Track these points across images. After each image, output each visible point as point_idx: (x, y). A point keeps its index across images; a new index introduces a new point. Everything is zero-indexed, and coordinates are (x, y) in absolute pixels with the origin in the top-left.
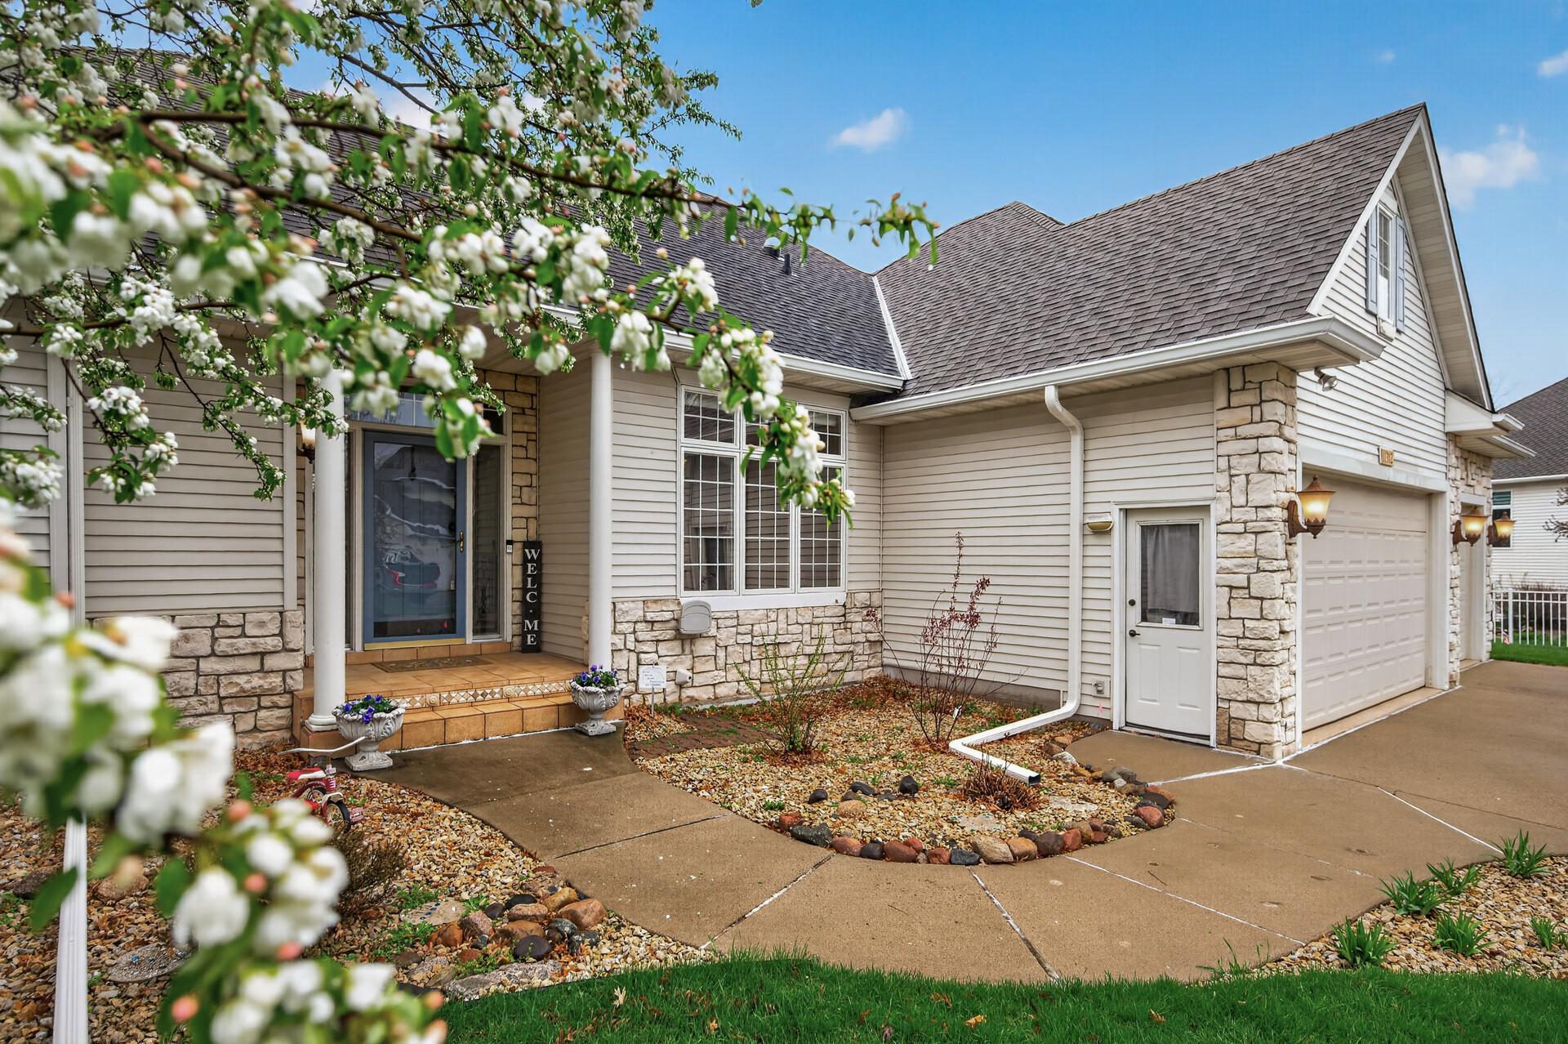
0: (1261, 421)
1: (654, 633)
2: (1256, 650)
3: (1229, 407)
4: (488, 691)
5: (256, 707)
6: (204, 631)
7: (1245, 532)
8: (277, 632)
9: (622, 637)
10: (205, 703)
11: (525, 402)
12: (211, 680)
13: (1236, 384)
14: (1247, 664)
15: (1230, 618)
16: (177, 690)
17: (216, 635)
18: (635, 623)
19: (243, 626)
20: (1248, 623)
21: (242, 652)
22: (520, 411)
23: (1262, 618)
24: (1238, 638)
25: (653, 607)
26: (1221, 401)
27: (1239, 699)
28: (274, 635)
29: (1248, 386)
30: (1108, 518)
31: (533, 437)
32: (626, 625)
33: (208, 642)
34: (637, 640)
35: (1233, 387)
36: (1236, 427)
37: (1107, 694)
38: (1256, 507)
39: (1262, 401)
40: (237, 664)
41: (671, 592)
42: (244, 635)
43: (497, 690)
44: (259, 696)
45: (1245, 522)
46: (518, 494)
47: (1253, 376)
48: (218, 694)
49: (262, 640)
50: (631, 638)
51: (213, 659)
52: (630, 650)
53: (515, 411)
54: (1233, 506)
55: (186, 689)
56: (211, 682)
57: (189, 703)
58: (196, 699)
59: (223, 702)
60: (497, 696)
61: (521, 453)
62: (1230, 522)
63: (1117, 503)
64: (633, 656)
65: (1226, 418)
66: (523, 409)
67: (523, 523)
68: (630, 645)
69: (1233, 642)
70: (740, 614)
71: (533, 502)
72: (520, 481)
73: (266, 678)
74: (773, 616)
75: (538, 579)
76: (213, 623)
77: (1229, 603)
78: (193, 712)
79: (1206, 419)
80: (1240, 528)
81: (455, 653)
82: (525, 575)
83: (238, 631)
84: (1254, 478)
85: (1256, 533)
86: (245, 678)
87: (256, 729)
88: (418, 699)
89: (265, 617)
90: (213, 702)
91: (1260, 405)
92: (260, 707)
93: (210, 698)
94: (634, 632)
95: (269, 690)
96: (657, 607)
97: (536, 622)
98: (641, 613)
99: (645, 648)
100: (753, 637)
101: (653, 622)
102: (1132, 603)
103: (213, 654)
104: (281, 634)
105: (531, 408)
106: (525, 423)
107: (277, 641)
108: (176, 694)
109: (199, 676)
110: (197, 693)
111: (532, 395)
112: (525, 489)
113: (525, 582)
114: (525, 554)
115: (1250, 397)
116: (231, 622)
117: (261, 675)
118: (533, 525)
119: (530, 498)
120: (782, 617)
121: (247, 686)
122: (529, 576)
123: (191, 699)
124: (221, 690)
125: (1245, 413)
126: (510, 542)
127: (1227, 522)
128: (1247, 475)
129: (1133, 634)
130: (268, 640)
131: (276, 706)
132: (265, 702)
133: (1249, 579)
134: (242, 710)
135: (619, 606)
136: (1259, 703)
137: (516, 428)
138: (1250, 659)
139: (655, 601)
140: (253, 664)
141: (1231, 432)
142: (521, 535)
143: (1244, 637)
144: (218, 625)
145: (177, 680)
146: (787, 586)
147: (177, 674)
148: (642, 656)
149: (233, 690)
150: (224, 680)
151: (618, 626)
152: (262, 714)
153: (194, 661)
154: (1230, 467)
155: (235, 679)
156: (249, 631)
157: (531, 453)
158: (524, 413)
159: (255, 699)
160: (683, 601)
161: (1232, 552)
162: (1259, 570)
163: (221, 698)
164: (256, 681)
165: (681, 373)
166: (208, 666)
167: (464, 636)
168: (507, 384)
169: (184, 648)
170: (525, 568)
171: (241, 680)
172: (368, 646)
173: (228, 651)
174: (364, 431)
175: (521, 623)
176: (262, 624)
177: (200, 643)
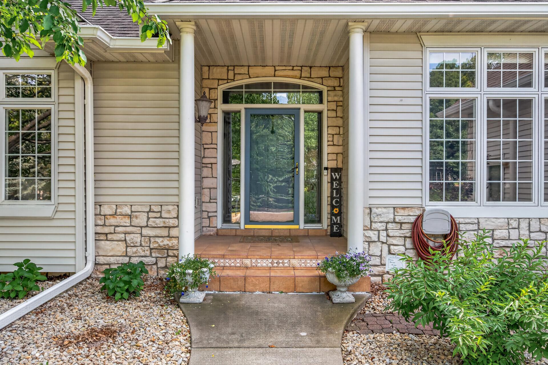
1: (402, 231)
4: (281, 261)
5: (166, 255)
6: (144, 214)
8: (176, 216)
9: (376, 233)
10: (144, 251)
11: (336, 83)
16: (133, 243)
17: (149, 216)
18: (387, 223)
19: (161, 212)
21: (159, 226)
22: (333, 89)
25: (401, 212)
28: (174, 218)
31: (341, 104)
32: (380, 224)
33: (146, 219)
34: (388, 236)
40: (157, 232)
41: (418, 202)
42: (161, 217)
43: (286, 261)
44: (168, 250)
46: (331, 139)
48: (149, 246)
49: (167, 220)
50: (383, 234)
51: (148, 228)
52: (383, 243)
53: (329, 89)
55: (136, 243)
56: (147, 240)
57: (137, 250)
58: (140, 248)
59: (152, 251)
60: (286, 265)
61: (333, 114)
64: (385, 248)
66: (334, 87)
67: (334, 157)
68: (383, 239)
70: (480, 220)
71: (341, 143)
72: (332, 131)
73: (171, 240)
74: (514, 224)
75: (339, 191)
76: (148, 210)
78: (139, 254)
81: (293, 233)
82: (332, 189)
83: (158, 215)
86: (161, 239)
87: (166, 267)
88: (238, 261)
89: (171, 208)
90: (147, 250)
92: (168, 256)
93: (146, 248)
94: (386, 230)
95: (172, 247)
96: (406, 212)
97: (339, 218)
98: (392, 216)
99: (395, 242)
100: (493, 240)
101: (401, 224)
103: (147, 226)
104: (178, 218)
105: (340, 86)
106: (335, 96)
107: (175, 222)
108: (132, 245)
109: (142, 236)
110: (141, 245)
111: (340, 78)
112: (335, 136)
113: (332, 193)
114: (331, 175)
116: (155, 210)
117: (168, 238)
118: (340, 157)
119: (338, 141)
120: (524, 225)
121: (161, 244)
122: (334, 189)
123: (138, 248)
124: (151, 245)
126: (326, 169)
130: (171, 220)
132: (170, 253)
134: (160, 256)
135: (374, 210)
137: (330, 99)
139: (404, 208)
140: (165, 233)
142: (333, 164)
144: (150, 211)
145: (132, 237)
146: (530, 200)
147: (133, 235)
148: (392, 247)
149: (156, 245)
150: (152, 240)
151: (373, 224)
152: (170, 259)
153: (140, 228)
155: (157, 239)
156: (164, 215)
157: (339, 114)
158: (335, 90)
159: (166, 251)
160: (427, 208)
163: (151, 249)
164: (166, 242)
165: (426, 39)
166: (145, 231)
167: (298, 224)
168: (324, 73)
169: (135, 222)
170: (332, 184)
171: (159, 240)
172: (248, 226)
173: (154, 225)
174: (246, 109)
175: (331, 219)
176: (169, 212)
177: (142, 220)
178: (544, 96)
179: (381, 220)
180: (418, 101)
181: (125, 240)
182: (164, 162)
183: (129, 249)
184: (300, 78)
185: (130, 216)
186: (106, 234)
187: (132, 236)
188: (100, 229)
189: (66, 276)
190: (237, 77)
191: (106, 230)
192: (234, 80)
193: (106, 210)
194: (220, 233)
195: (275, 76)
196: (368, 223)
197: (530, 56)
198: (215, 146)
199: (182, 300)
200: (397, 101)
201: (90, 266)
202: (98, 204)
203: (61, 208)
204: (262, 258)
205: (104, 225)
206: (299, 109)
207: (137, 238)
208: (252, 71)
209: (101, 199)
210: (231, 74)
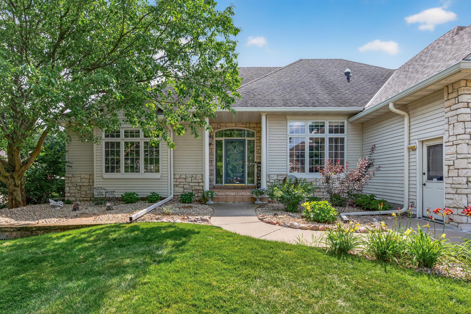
0: (458, 103)
2: (457, 188)
3: (449, 100)
4: (238, 193)
6: (190, 178)
7: (453, 145)
11: (259, 129)
12: (191, 187)
13: (450, 91)
14: (454, 194)
15: (449, 177)
16: (186, 188)
17: (192, 179)
18: (275, 180)
20: (454, 178)
23: (458, 176)
24: (451, 184)
25: (280, 176)
26: (445, 98)
27: (452, 206)
29: (454, 90)
30: (415, 145)
35: (449, 92)
36: (450, 106)
37: (415, 206)
38: (456, 135)
39: (459, 95)
40: (195, 184)
41: (285, 173)
42: (196, 179)
45: (453, 141)
47: (456, 86)
49: (198, 180)
53: (257, 131)
54: (449, 136)
61: (258, 141)
62: (449, 142)
63: (418, 139)
65: (447, 104)
69: (449, 186)
70: (307, 179)
73: (200, 187)
74: (318, 180)
76: (191, 176)
77: (448, 171)
79: (442, 105)
80: (451, 144)
81: (243, 187)
82: (258, 170)
83: (195, 178)
84: (455, 124)
85: (457, 145)
87: (198, 196)
88: (224, 193)
89: (199, 176)
90: (191, 191)
91: (458, 97)
92: (199, 193)
95: (200, 189)
98: (276, 178)
101: (280, 180)
102: (424, 174)
103: (191, 182)
104: (202, 179)
107: (201, 180)
110: (189, 189)
112: (259, 150)
113: (258, 172)
114: (258, 165)
115: (454, 95)
116: (194, 176)
118: (259, 158)
125: (453, 101)
126: (256, 162)
127: (448, 142)
128: (454, 124)
129: (425, 185)
131: (201, 193)
132: (199, 191)
133: (454, 162)
134: (196, 192)
135: (270, 176)
136: (458, 208)
137: (257, 136)
138: (454, 192)
139: (280, 175)
140: (197, 184)
141: (449, 109)
142: (258, 161)
143: (453, 184)
150: (193, 187)
151: (270, 180)
152: (199, 194)
153: (188, 183)
154: (448, 122)
156: (197, 178)
160: (288, 175)
161: (449, 153)
162: (457, 159)
163: (193, 190)
164: (198, 188)
165: (288, 117)
166: (190, 184)
167: (245, 183)
168: (255, 125)
169: (187, 180)
170: (258, 169)
171: (195, 187)
172: (225, 185)
173: (194, 182)
174: (225, 139)
175: (258, 182)
176: (199, 177)
177: (189, 180)
178: (328, 137)
179: (273, 179)
180: (285, 138)
181: (183, 187)
182: (197, 160)
183: (185, 190)
184: (246, 127)
185: (185, 179)
186: (177, 185)
187: (186, 186)
188: (175, 183)
189: (164, 198)
190: (221, 127)
191: (177, 183)
192: (220, 128)
193: (177, 176)
194: (215, 187)
195: (236, 127)
196: (268, 180)
197: (324, 123)
198: (213, 154)
199: (207, 203)
200: (278, 138)
201: (172, 196)
202: (174, 175)
203: (163, 175)
204: (232, 192)
205: (176, 182)
206: (245, 139)
207: (188, 186)
208: (227, 125)
209: (176, 173)
210: (219, 126)
